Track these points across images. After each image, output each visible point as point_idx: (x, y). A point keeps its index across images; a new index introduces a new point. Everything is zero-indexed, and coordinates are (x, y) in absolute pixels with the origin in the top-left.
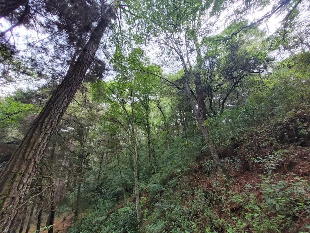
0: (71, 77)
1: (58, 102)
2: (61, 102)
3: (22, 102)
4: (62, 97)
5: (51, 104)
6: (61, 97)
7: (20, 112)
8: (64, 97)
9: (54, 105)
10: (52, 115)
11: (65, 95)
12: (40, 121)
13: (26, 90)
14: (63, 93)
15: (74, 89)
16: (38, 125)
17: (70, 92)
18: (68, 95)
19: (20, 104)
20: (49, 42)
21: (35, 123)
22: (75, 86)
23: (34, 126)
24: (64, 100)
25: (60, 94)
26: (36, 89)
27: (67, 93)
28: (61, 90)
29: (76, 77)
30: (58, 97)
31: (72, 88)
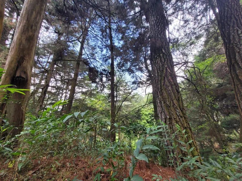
0: (224, 12)
1: (234, 38)
2: (236, 36)
3: (203, 61)
4: (233, 32)
5: (229, 45)
6: (233, 34)
7: (206, 67)
8: (235, 31)
9: (232, 44)
10: (239, 52)
11: (235, 28)
12: (233, 62)
13: (198, 53)
14: (231, 28)
15: (238, 16)
16: (233, 65)
17: (237, 22)
18: (237, 26)
19: (203, 62)
20: (183, 16)
21: (230, 65)
22: (237, 13)
23: (232, 68)
24: (238, 33)
25: (229, 32)
26: (202, 47)
27: (236, 25)
28: (226, 29)
29: (230, 6)
30: (229, 36)
31: (235, 17)
